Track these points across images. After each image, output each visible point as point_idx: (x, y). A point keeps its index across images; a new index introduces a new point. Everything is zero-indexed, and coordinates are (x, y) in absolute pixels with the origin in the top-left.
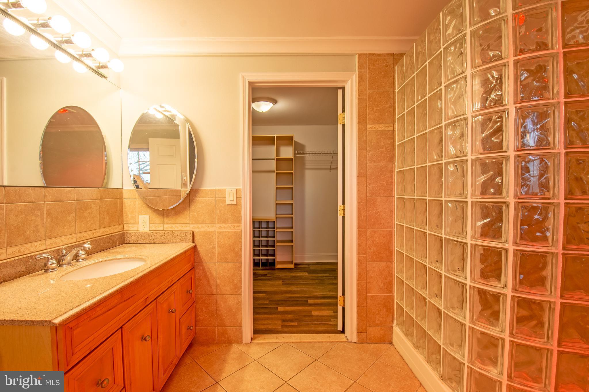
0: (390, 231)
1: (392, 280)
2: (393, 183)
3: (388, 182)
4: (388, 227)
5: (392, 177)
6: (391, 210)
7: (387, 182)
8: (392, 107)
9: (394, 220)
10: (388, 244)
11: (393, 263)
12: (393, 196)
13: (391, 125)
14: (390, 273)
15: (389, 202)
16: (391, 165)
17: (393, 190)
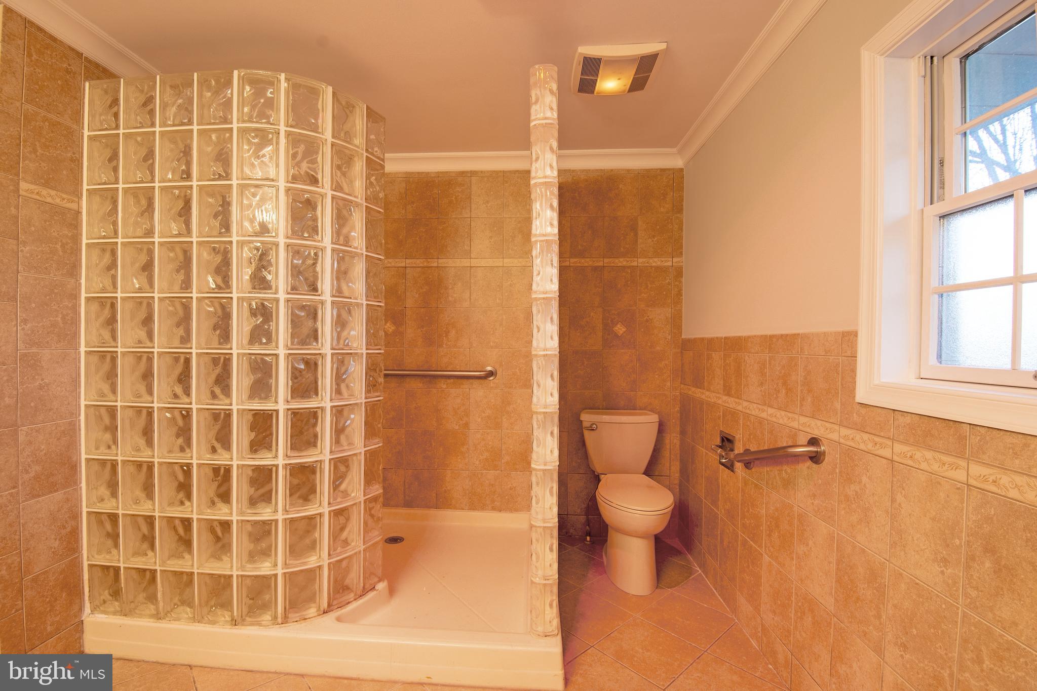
0: (70, 423)
1: (78, 524)
2: (76, 322)
3: (67, 317)
4: (67, 415)
5: (75, 309)
6: (74, 377)
7: (63, 318)
8: (76, 162)
9: (79, 398)
10: (66, 451)
11: (78, 490)
12: (76, 348)
13: (75, 199)
14: (72, 511)
15: (69, 360)
16: (73, 281)
17: (76, 335)
